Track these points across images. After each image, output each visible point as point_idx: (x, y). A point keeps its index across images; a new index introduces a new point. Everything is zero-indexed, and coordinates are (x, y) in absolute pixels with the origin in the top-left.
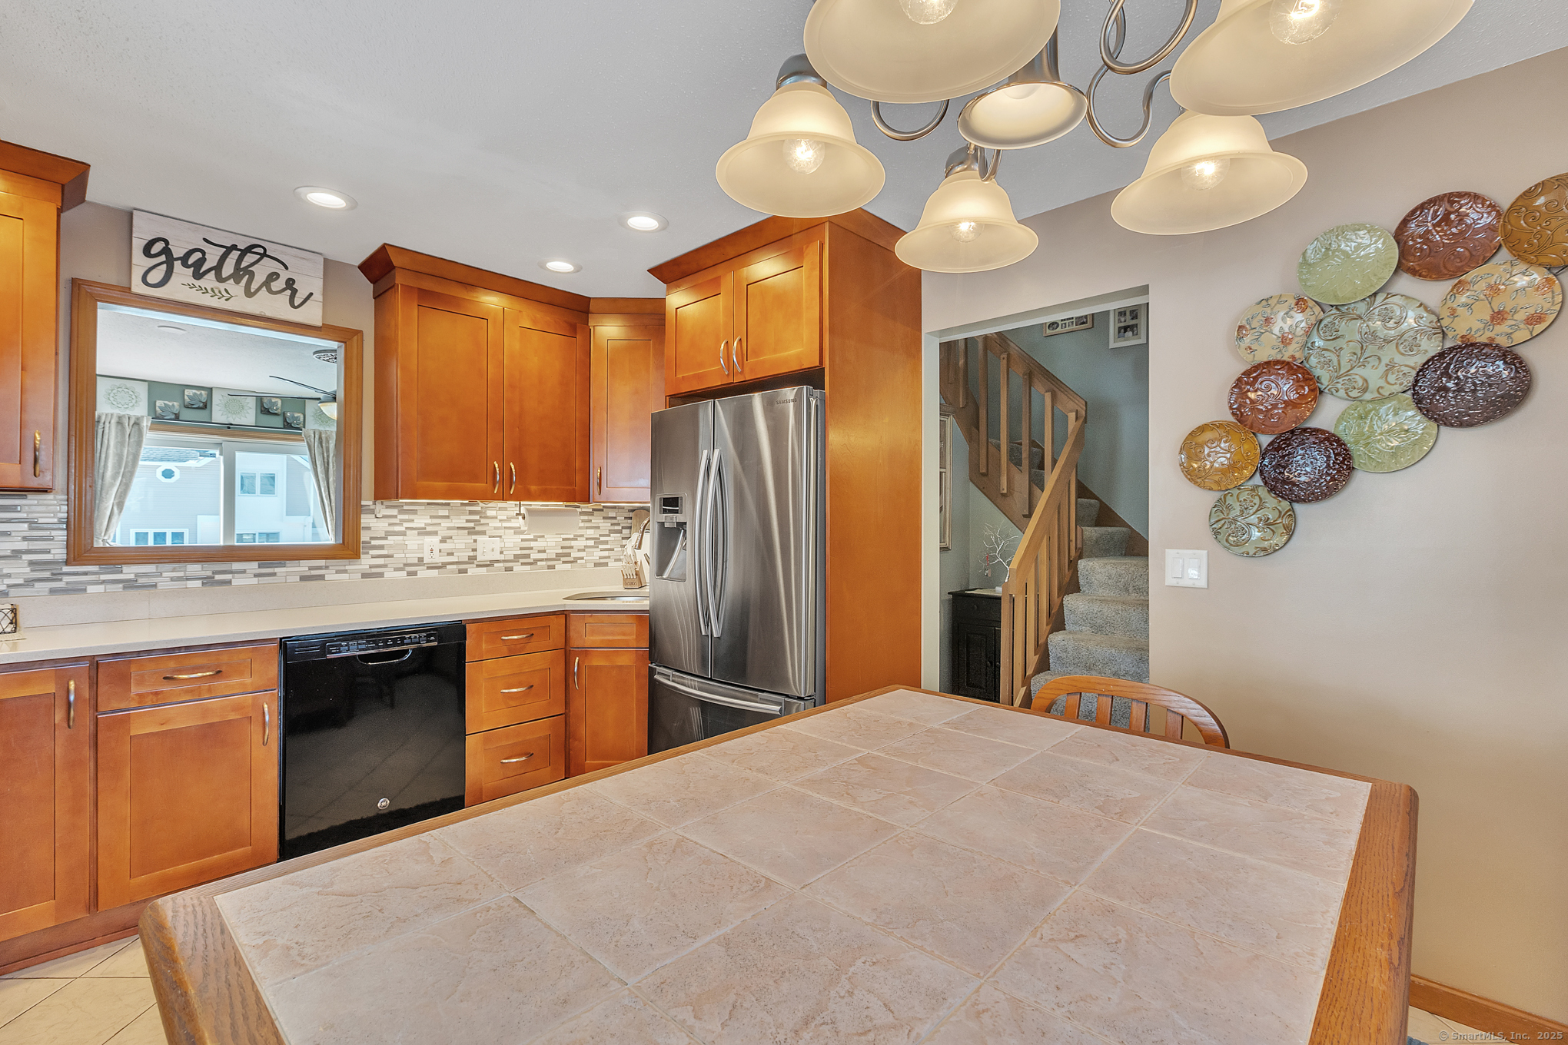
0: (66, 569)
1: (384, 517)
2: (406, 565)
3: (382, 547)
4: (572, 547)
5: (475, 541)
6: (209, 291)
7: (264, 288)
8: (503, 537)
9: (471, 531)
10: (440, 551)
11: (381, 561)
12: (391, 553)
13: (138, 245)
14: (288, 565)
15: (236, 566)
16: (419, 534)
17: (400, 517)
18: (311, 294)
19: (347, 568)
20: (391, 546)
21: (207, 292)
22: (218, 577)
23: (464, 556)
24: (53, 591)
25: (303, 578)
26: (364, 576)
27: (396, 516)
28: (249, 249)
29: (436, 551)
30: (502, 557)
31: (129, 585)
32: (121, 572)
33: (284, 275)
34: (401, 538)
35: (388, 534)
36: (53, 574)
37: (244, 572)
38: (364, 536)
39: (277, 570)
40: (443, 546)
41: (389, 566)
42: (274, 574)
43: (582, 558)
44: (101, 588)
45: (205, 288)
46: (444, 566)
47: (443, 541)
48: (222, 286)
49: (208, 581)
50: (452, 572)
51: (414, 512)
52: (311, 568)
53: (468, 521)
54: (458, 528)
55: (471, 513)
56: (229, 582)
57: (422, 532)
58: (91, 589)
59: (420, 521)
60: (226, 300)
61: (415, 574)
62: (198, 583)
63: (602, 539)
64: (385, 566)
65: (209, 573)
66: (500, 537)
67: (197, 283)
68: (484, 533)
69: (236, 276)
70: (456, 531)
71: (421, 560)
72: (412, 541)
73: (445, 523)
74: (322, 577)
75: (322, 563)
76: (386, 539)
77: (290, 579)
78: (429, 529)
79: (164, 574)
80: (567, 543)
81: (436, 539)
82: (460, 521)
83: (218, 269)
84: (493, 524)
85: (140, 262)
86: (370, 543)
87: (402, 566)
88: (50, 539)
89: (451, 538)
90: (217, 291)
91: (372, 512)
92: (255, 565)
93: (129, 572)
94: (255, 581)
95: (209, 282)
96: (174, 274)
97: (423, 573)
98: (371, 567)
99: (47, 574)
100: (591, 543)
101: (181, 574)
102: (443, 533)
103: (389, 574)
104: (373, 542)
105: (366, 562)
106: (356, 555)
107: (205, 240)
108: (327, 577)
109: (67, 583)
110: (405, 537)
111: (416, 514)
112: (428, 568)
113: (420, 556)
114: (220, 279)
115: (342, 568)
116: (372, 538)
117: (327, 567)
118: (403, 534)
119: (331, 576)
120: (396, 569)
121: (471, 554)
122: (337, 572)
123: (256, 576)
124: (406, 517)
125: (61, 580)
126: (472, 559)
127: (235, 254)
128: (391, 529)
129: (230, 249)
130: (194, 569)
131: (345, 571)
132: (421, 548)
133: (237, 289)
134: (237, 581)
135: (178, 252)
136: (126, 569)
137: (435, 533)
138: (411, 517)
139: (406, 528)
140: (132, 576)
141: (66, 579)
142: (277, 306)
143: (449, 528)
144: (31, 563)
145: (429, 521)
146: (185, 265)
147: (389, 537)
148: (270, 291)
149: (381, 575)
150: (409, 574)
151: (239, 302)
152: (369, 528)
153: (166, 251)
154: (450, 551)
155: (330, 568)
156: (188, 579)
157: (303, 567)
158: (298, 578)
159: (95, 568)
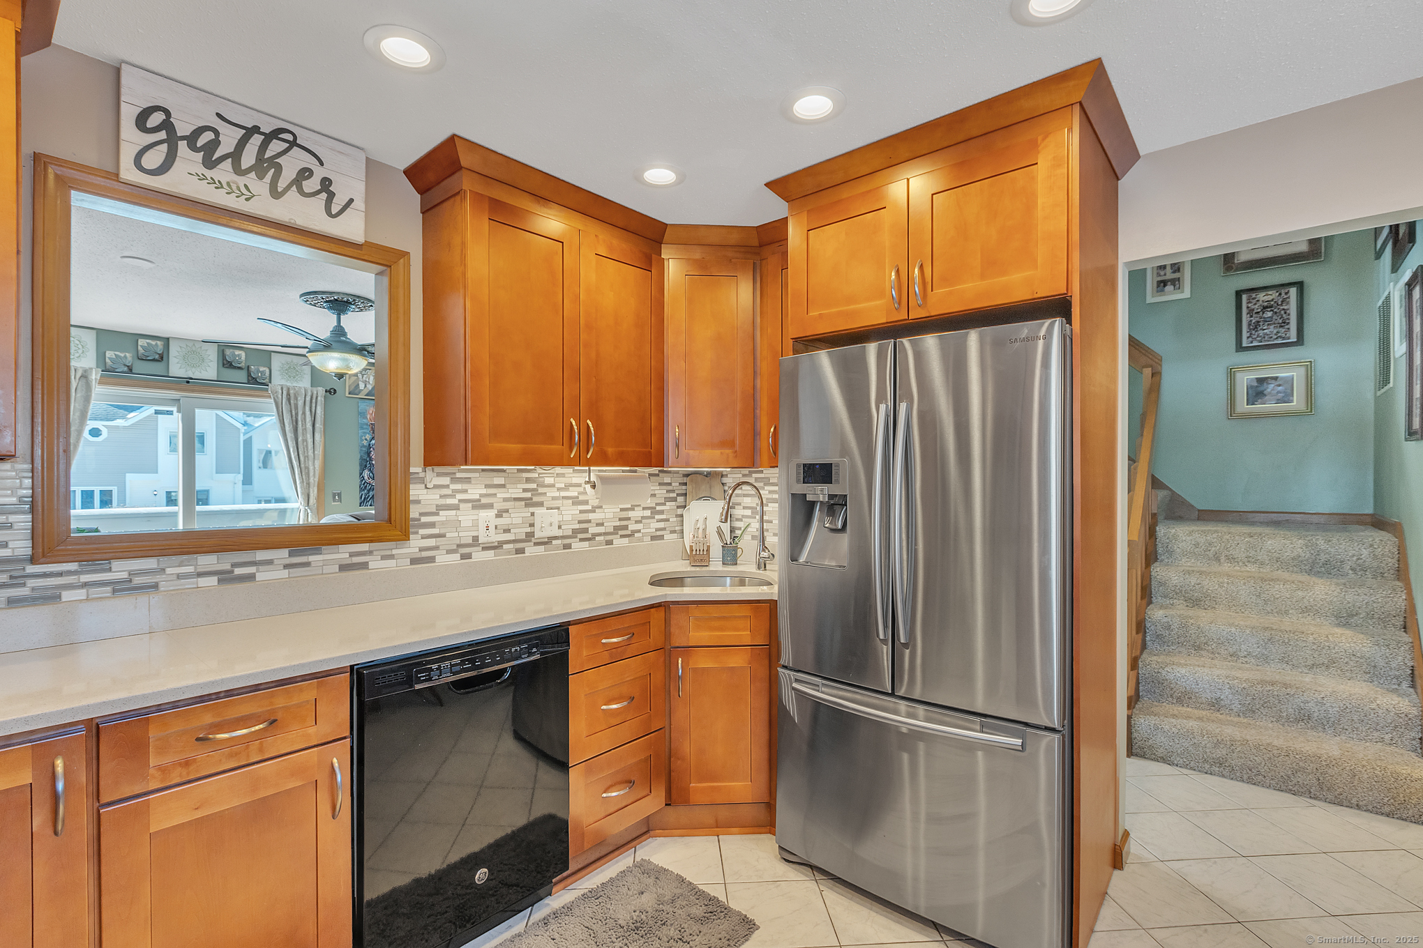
0: (31, 569)
1: (436, 487)
2: (459, 546)
3: (432, 525)
4: (629, 519)
5: (533, 514)
6: (224, 185)
7: (294, 188)
8: (561, 509)
9: (529, 503)
10: (496, 528)
11: (431, 542)
12: (442, 531)
13: (129, 114)
14: (324, 552)
15: (261, 555)
16: (474, 507)
17: (453, 487)
18: (351, 201)
19: (394, 552)
20: (442, 523)
21: (222, 187)
22: (238, 571)
23: (520, 532)
24: (12, 602)
25: (344, 568)
26: (414, 561)
27: (447, 486)
28: (275, 134)
29: (492, 528)
30: (559, 533)
31: (120, 587)
32: (110, 570)
33: (319, 173)
34: (454, 512)
35: (440, 508)
36: (11, 577)
37: (270, 562)
38: (414, 512)
39: (311, 558)
40: (500, 521)
41: (441, 548)
42: (307, 564)
43: (639, 531)
44: (81, 594)
45: (219, 181)
46: (499, 546)
47: (499, 515)
48: (241, 181)
49: (226, 577)
50: (509, 553)
51: (468, 480)
52: (352, 555)
53: (525, 490)
54: (516, 499)
55: (528, 480)
56: (251, 577)
57: (477, 505)
58: (67, 596)
59: (475, 492)
60: (246, 199)
61: (468, 556)
62: (213, 581)
63: (658, 508)
64: (436, 548)
65: (227, 567)
66: (558, 508)
67: (209, 173)
68: (541, 504)
69: (259, 169)
70: (512, 503)
71: (476, 539)
72: (467, 517)
73: (501, 494)
74: (364, 566)
75: (365, 547)
76: (437, 514)
77: (327, 569)
78: (484, 501)
79: (169, 571)
80: (624, 514)
81: (491, 514)
82: (516, 491)
83: (236, 155)
84: (552, 493)
85: (132, 138)
86: (419, 520)
87: (455, 547)
88: (7, 526)
89: (507, 511)
90: (234, 187)
91: (422, 481)
92: (284, 553)
93: (120, 569)
94: (285, 573)
95: (224, 172)
96: (177, 159)
97: (479, 556)
98: (421, 550)
99: (3, 578)
100: (648, 513)
101: (190, 569)
102: (499, 505)
103: (442, 559)
104: (424, 519)
105: (415, 544)
106: (405, 536)
107: (218, 115)
108: (371, 565)
109: (33, 589)
110: (458, 512)
111: (470, 482)
112: (484, 549)
113: (475, 534)
114: (238, 170)
115: (388, 553)
116: (422, 514)
117: (371, 553)
118: (456, 508)
119: (375, 563)
120: (449, 552)
121: (529, 530)
122: (384, 558)
123: (286, 566)
124: (458, 486)
125: (24, 585)
126: (530, 535)
127: (257, 140)
128: (443, 502)
129: (249, 131)
130: (208, 561)
131: (392, 557)
132: (475, 525)
133: (260, 187)
134: (263, 575)
135: (183, 129)
136: (116, 564)
137: (490, 506)
138: (465, 486)
139: (460, 501)
140: (125, 575)
141: (32, 583)
142: (309, 214)
143: (505, 500)
145: (484, 491)
146: (193, 147)
147: (441, 512)
148: (301, 193)
149: (431, 559)
150: (464, 557)
151: (264, 206)
152: (418, 502)
153: (167, 125)
154: (507, 528)
155: (375, 553)
156: (200, 575)
157: (343, 553)
158: (336, 568)
159: (73, 566)
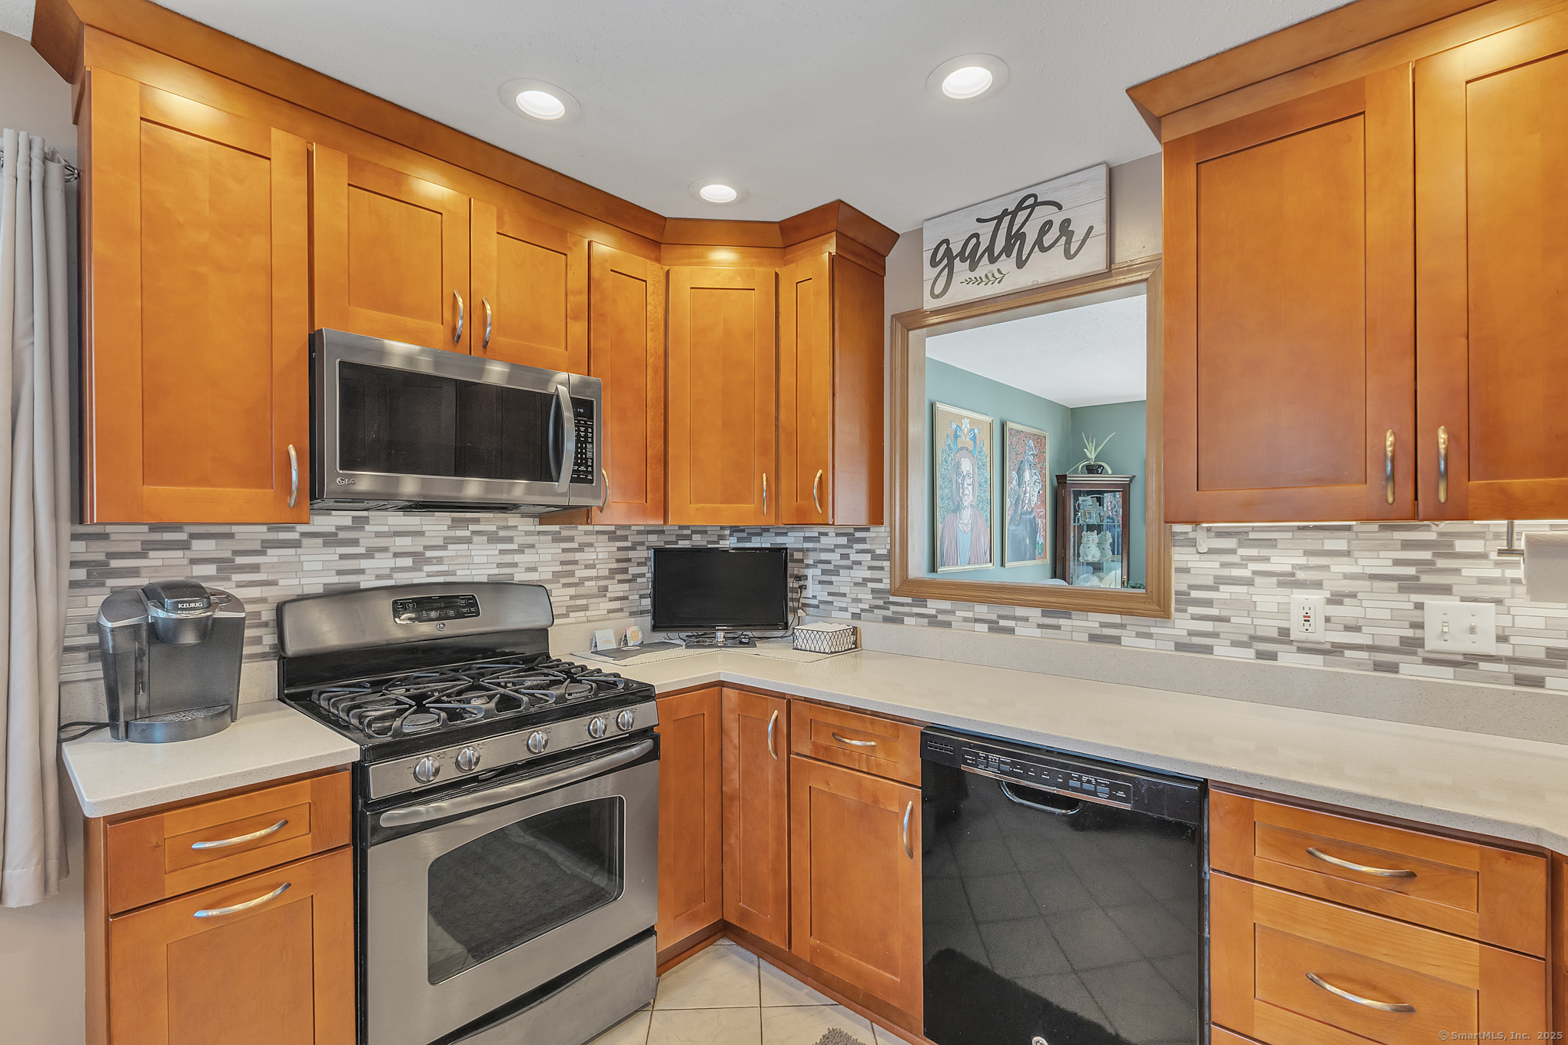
0: (892, 599)
1: (1211, 551)
2: (1254, 638)
3: (1209, 603)
5: (1419, 606)
6: (984, 279)
7: (1037, 247)
8: (1507, 602)
9: (1407, 585)
10: (1328, 620)
11: (1208, 626)
12: (1224, 613)
13: (927, 256)
14: (1073, 617)
15: (1020, 611)
16: (1280, 584)
17: (1241, 552)
18: (1091, 228)
19: (1153, 630)
20: (1225, 602)
21: (982, 281)
22: (1002, 623)
23: (1391, 635)
24: (886, 619)
25: (1094, 638)
26: (1180, 647)
27: (1233, 551)
28: (1020, 207)
29: (1318, 621)
30: (1505, 650)
31: (933, 621)
32: (926, 607)
33: (1057, 218)
34: (1244, 589)
35: (1220, 581)
36: (884, 603)
37: (1026, 619)
38: (1178, 583)
39: (1062, 622)
40: (1334, 611)
41: (1222, 635)
42: (1058, 627)
44: (913, 621)
45: (975, 278)
46: (1337, 649)
47: (1336, 599)
48: (994, 267)
49: (993, 627)
50: (1358, 664)
51: (1272, 543)
52: (1103, 625)
53: (1398, 562)
54: (1373, 577)
55: (1407, 545)
56: (1011, 631)
57: (1288, 581)
58: (907, 620)
59: (1283, 561)
60: (999, 282)
61: (1273, 656)
62: (984, 627)
64: (1215, 635)
65: (994, 617)
66: (1499, 602)
67: (972, 275)
68: (1446, 590)
69: (1007, 250)
70: (1367, 583)
71: (1284, 632)
72: (1268, 598)
73: (1340, 566)
74: (1116, 640)
75: (1116, 619)
76: (1216, 589)
77: (1076, 636)
78: (1301, 575)
79: (957, 613)
81: (1317, 597)
82: (1382, 563)
83: (990, 249)
84: (1471, 570)
85: (930, 273)
86: (1189, 594)
87: (1245, 639)
88: (882, 568)
89: (1353, 595)
90: (990, 276)
91: (1193, 543)
92: (1037, 612)
93: (933, 606)
94: (1038, 632)
95: (984, 267)
96: (954, 276)
97: (1288, 659)
98: (1191, 634)
99: (880, 603)
101: (970, 615)
102: (1333, 585)
103: (1223, 651)
104: (1194, 594)
105: (1182, 624)
106: (1163, 612)
107: (979, 220)
108: (1124, 641)
109: (893, 612)
110: (1251, 589)
111: (1275, 546)
112: (1300, 650)
113: (1284, 624)
114: (993, 260)
115: (1145, 630)
116: (1192, 587)
117: (1122, 626)
118: (1249, 583)
119: (1129, 640)
120: (1235, 644)
121: (1410, 633)
122: (1139, 635)
123: (1040, 626)
124: (1253, 552)
125: (888, 609)
126: (1411, 645)
127: (1007, 219)
128: (1225, 572)
129: (999, 219)
130: (982, 610)
131: (1149, 636)
132: (1284, 610)
133: (1007, 264)
134: (1021, 630)
135: (956, 249)
136: (930, 603)
137: (1318, 585)
138: (1264, 552)
139: (1255, 573)
140: (933, 612)
141: (893, 608)
142: (1050, 267)
143: (1347, 577)
144: (873, 591)
145: (1303, 561)
146: (963, 260)
147: (1222, 586)
148: (1043, 249)
149: (1208, 650)
150: (1260, 655)
151: (1013, 278)
152: (1187, 571)
153: (948, 250)
154: (1352, 623)
155: (1128, 627)
156: (977, 621)
157: (1093, 622)
158: (1086, 637)
159: (909, 600)
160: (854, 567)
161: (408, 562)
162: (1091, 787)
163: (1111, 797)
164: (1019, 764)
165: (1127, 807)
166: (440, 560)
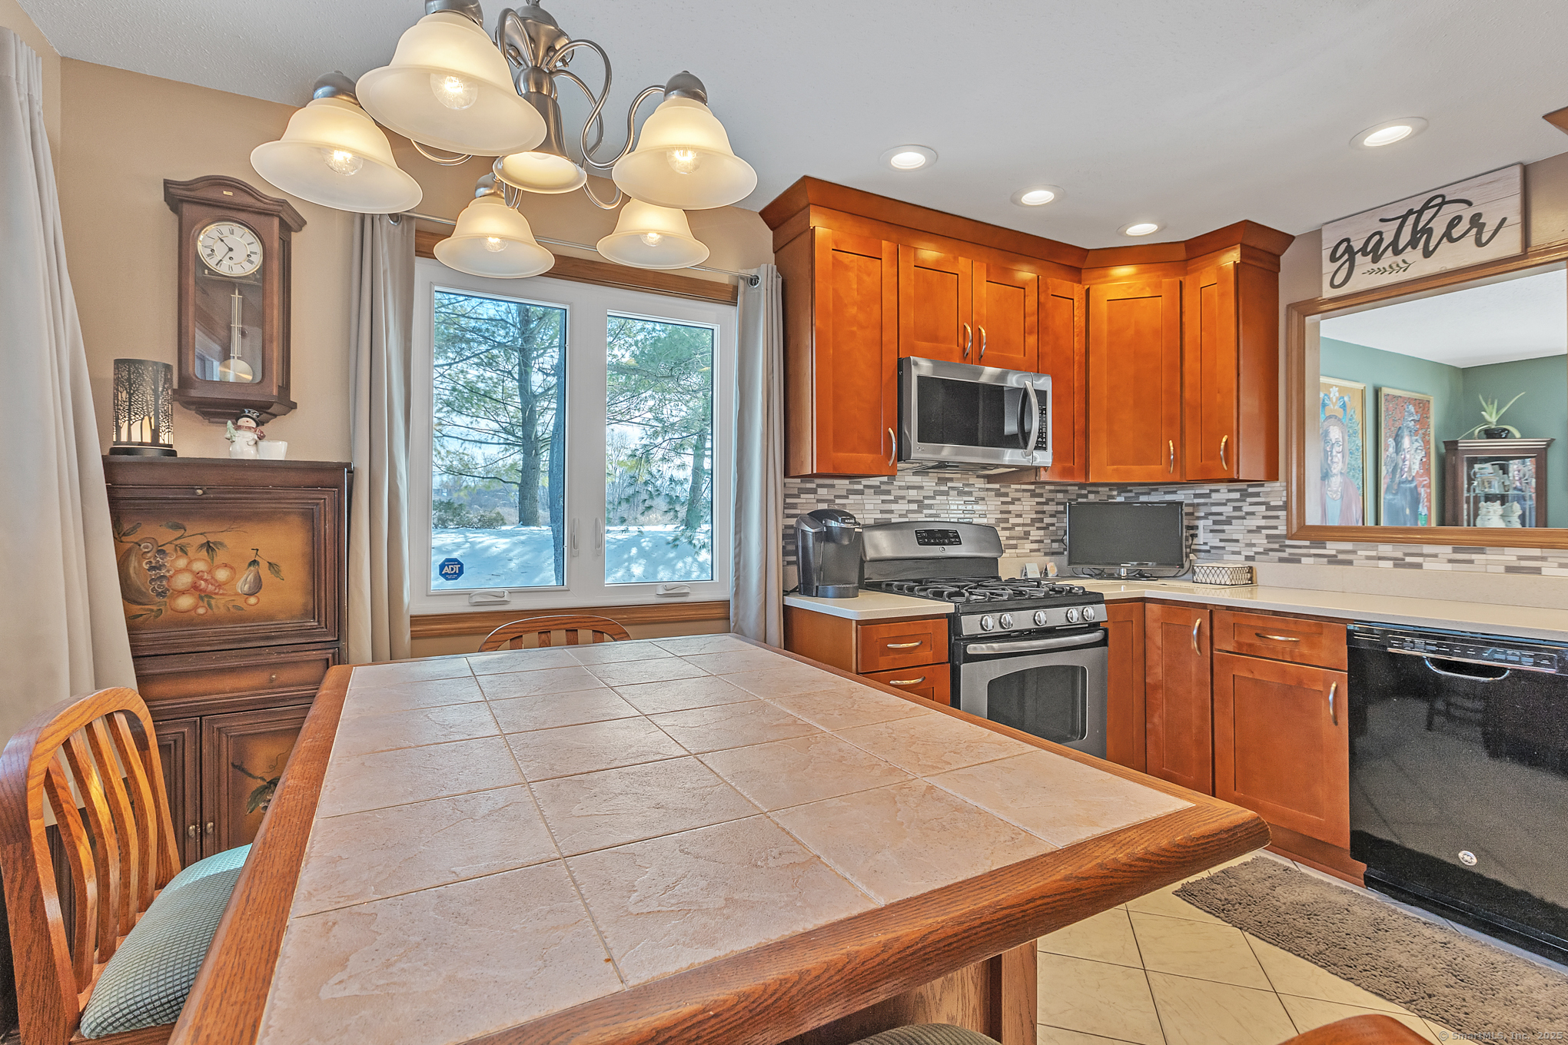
0: (1288, 542)
6: (1388, 269)
7: (1445, 240)
13: (1326, 254)
14: (1488, 552)
15: (1427, 549)
18: (1504, 220)
21: (1386, 271)
22: (1408, 559)
24: (1281, 560)
25: (1510, 569)
28: (1426, 207)
31: (1333, 560)
32: (1325, 548)
33: (1467, 213)
36: (1280, 546)
37: (1435, 556)
39: (1474, 557)
42: (1471, 562)
44: (1311, 560)
45: (1384, 268)
48: (1399, 259)
49: (1399, 563)
52: (1520, 558)
56: (1419, 566)
58: (1304, 560)
60: (1404, 271)
62: (1390, 563)
65: (1399, 555)
67: (1375, 266)
69: (1413, 243)
74: (1537, 571)
75: (1537, 552)
77: (1490, 568)
79: (1359, 553)
83: (1394, 243)
85: (1328, 268)
88: (1277, 517)
90: (1394, 266)
92: (1448, 549)
93: (1332, 548)
94: (1448, 566)
95: (1388, 258)
96: (1355, 268)
99: (1276, 546)
101: (1374, 553)
107: (1382, 220)
108: (1544, 571)
109: (1290, 554)
114: (1398, 252)
117: (1543, 559)
119: (1550, 569)
123: (1450, 561)
125: (1284, 551)
127: (1412, 219)
129: (1405, 218)
130: (1386, 549)
133: (1414, 255)
134: (1429, 565)
135: (1357, 245)
136: (1329, 545)
140: (1333, 552)
141: (1289, 550)
142: (1464, 253)
144: (1268, 537)
146: (1364, 253)
148: (1452, 240)
151: (1418, 265)
153: (1349, 250)
155: (1549, 559)
156: (1380, 558)
157: (1510, 555)
158: (1502, 569)
159: (1307, 543)
160: (1248, 517)
161: (914, 507)
162: (1517, 659)
163: (1536, 664)
164: (1444, 644)
165: (1552, 671)
166: (930, 507)
